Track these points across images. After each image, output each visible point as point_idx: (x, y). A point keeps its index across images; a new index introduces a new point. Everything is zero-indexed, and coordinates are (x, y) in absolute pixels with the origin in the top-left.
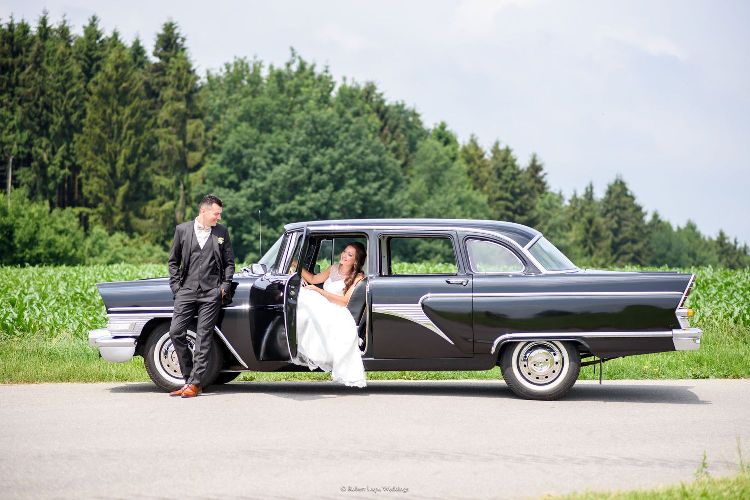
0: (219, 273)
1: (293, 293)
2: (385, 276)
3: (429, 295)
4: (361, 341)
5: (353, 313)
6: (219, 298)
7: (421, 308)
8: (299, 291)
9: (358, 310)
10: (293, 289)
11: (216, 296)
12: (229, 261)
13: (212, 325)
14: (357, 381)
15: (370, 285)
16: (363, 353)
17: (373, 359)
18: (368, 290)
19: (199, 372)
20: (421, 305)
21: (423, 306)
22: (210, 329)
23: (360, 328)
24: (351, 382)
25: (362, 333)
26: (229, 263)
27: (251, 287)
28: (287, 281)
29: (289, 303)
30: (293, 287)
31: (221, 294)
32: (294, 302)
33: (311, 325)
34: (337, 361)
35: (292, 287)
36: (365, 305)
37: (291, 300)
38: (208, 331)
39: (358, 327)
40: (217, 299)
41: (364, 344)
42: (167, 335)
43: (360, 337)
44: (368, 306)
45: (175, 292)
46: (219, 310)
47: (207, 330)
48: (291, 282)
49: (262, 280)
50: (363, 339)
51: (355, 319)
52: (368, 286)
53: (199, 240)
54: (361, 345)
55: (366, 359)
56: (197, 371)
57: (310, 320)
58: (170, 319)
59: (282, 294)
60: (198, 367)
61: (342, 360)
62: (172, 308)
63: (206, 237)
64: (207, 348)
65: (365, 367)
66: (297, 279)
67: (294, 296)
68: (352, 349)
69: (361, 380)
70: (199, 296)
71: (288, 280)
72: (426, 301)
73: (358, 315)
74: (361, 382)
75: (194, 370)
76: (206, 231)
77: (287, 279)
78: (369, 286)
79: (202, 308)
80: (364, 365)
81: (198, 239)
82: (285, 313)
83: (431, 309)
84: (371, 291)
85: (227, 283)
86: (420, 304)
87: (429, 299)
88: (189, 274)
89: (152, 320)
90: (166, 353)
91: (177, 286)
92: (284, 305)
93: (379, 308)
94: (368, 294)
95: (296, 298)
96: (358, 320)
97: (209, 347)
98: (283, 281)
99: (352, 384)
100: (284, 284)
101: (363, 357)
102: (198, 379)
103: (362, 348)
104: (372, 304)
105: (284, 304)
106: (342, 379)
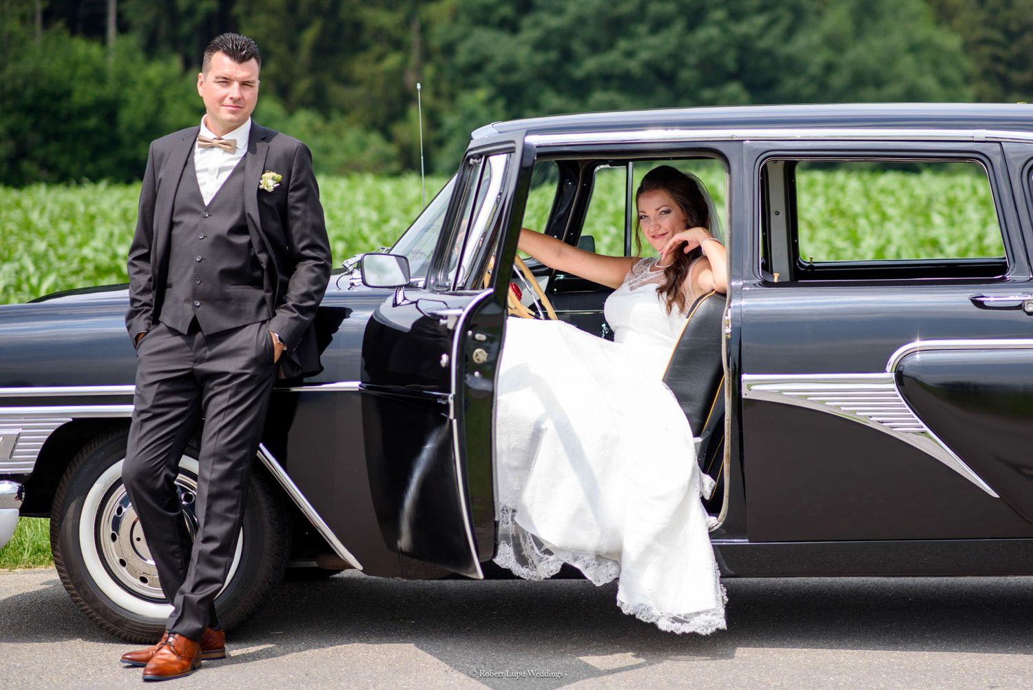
0: (266, 282)
1: (480, 355)
2: (781, 284)
3: (918, 343)
4: (708, 482)
5: (682, 399)
6: (264, 360)
7: (894, 386)
8: (500, 348)
9: (699, 387)
10: (480, 344)
11: (251, 354)
12: (304, 248)
13: (247, 442)
14: (698, 614)
15: (733, 314)
16: (714, 522)
17: (744, 542)
18: (727, 330)
19: (197, 596)
20: (893, 375)
21: (900, 378)
22: (235, 457)
23: (703, 443)
24: (676, 620)
25: (709, 460)
26: (308, 252)
27: (365, 322)
28: (459, 317)
29: (467, 388)
30: (480, 337)
31: (270, 349)
32: (484, 385)
33: (549, 447)
34: (631, 551)
35: (478, 336)
36: (719, 373)
37: (476, 381)
38: (227, 466)
39: (699, 440)
40: (252, 363)
41: (718, 493)
42: (116, 470)
43: (704, 471)
44: (726, 376)
45: (137, 339)
46: (266, 397)
47: (224, 459)
48: (472, 320)
49: (395, 305)
50: (714, 477)
51: (688, 416)
52: (727, 317)
53: (201, 178)
54: (707, 497)
55: (725, 542)
56: (193, 590)
57: (548, 425)
58: (124, 423)
59: (445, 358)
60: (198, 579)
61: (648, 550)
62: (130, 389)
63: (221, 170)
64: (226, 519)
65: (721, 568)
66: (492, 309)
67: (484, 364)
68: (680, 513)
69: (707, 612)
70: (200, 353)
71: (464, 314)
72: (909, 361)
73: (698, 405)
74: (709, 618)
75: (187, 586)
76: (226, 151)
77: (459, 312)
78: (729, 317)
79: (211, 393)
80: (717, 560)
81: (198, 175)
82: (455, 422)
83: (923, 385)
84: (738, 332)
85: (289, 314)
86: (890, 374)
87: (918, 357)
88: (169, 281)
89: (67, 425)
90: (116, 523)
91: (141, 323)
92: (451, 396)
93: (759, 386)
94: (728, 341)
95: (489, 370)
96: (696, 420)
97: (233, 516)
98: (446, 318)
99: (678, 625)
100: (450, 326)
101: (713, 535)
102: (197, 616)
103: (712, 506)
104: (740, 374)
105: (449, 392)
106: (648, 609)
